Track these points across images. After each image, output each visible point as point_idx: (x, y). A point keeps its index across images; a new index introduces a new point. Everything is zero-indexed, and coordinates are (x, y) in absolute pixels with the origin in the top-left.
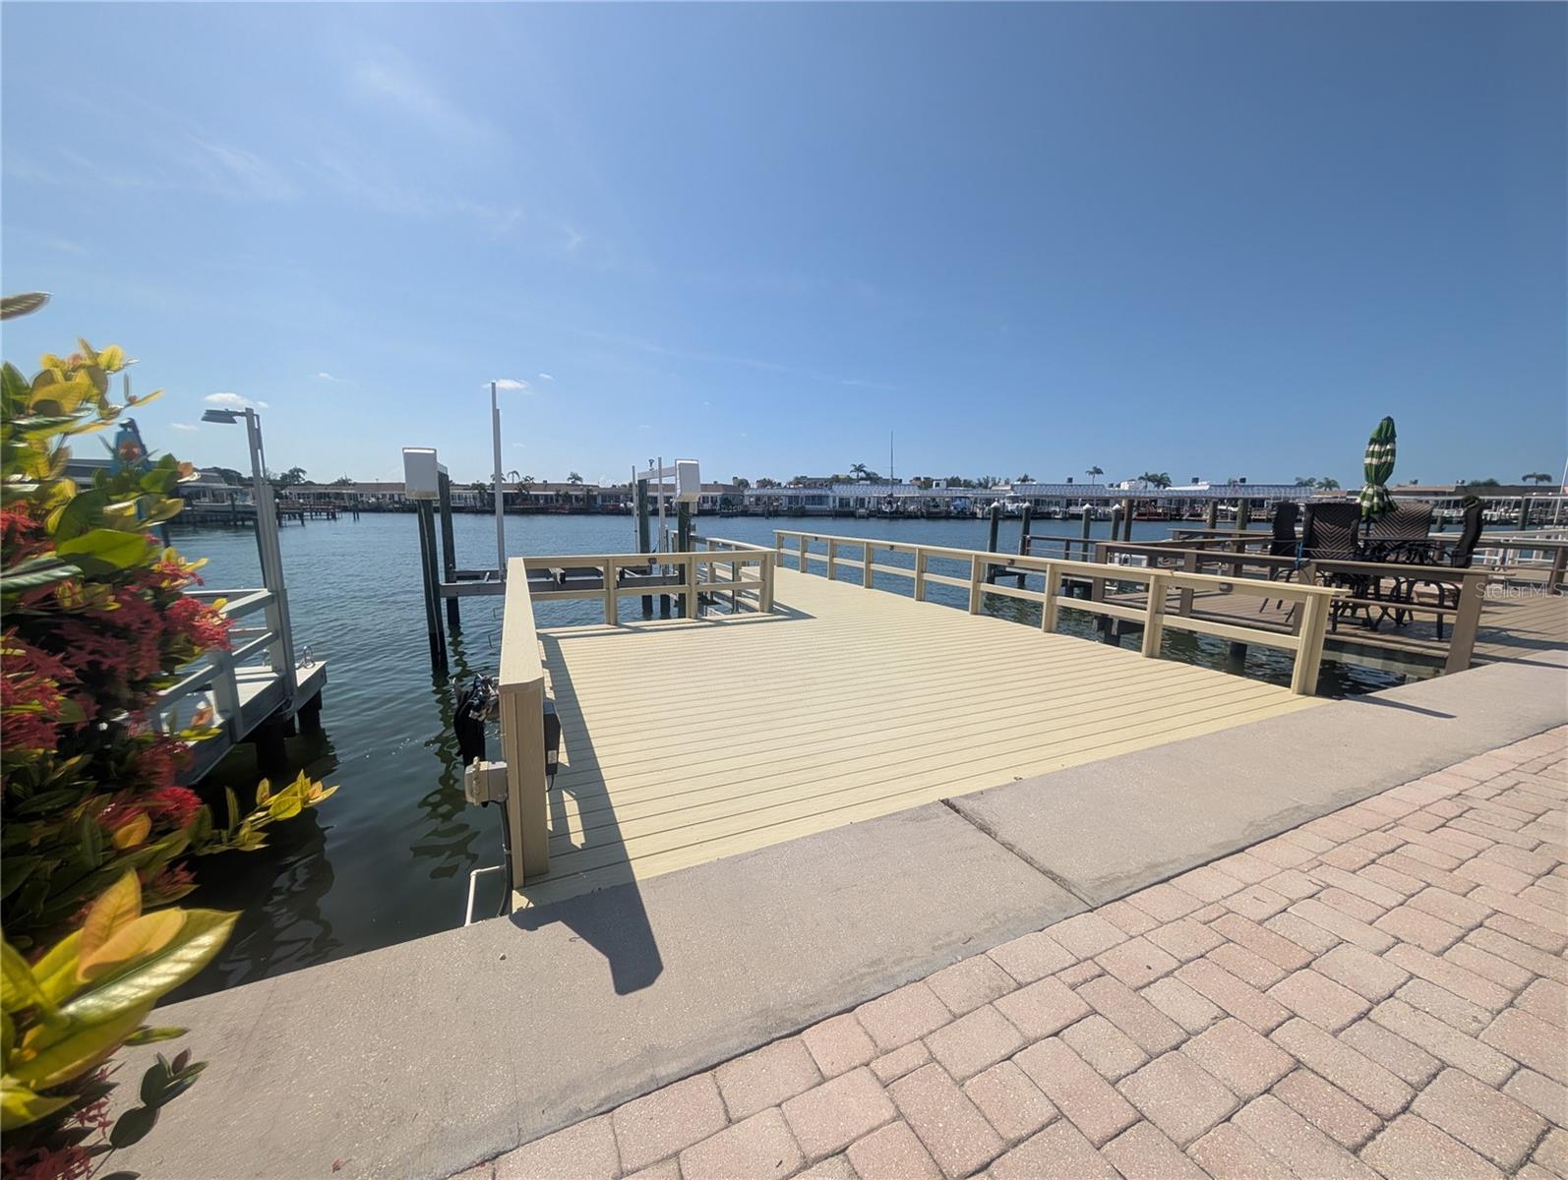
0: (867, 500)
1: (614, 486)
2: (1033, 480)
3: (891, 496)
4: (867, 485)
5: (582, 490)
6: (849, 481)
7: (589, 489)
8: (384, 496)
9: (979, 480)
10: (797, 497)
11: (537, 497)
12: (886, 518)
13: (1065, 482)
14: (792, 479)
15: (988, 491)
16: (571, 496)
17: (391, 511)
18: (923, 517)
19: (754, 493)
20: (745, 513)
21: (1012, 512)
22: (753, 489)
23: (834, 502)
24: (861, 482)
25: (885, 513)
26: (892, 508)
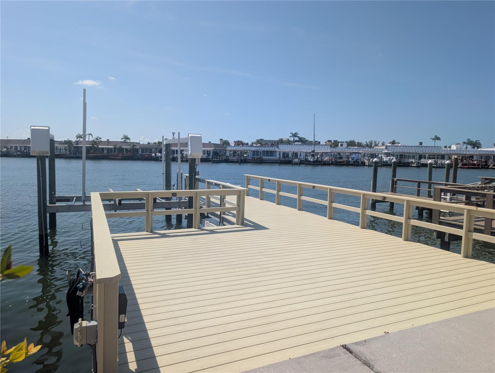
0: (299, 154)
1: (149, 143)
2: (398, 143)
3: (314, 151)
4: (299, 145)
5: (130, 145)
6: (289, 142)
7: (134, 144)
8: (11, 147)
9: (366, 142)
10: (258, 152)
11: (103, 149)
12: (310, 164)
13: (418, 144)
14: (254, 141)
15: (372, 149)
16: (123, 149)
17: (15, 156)
18: (332, 164)
19: (232, 149)
20: (227, 161)
21: (386, 162)
22: (232, 146)
23: (280, 155)
24: (296, 143)
25: (310, 161)
26: (314, 159)
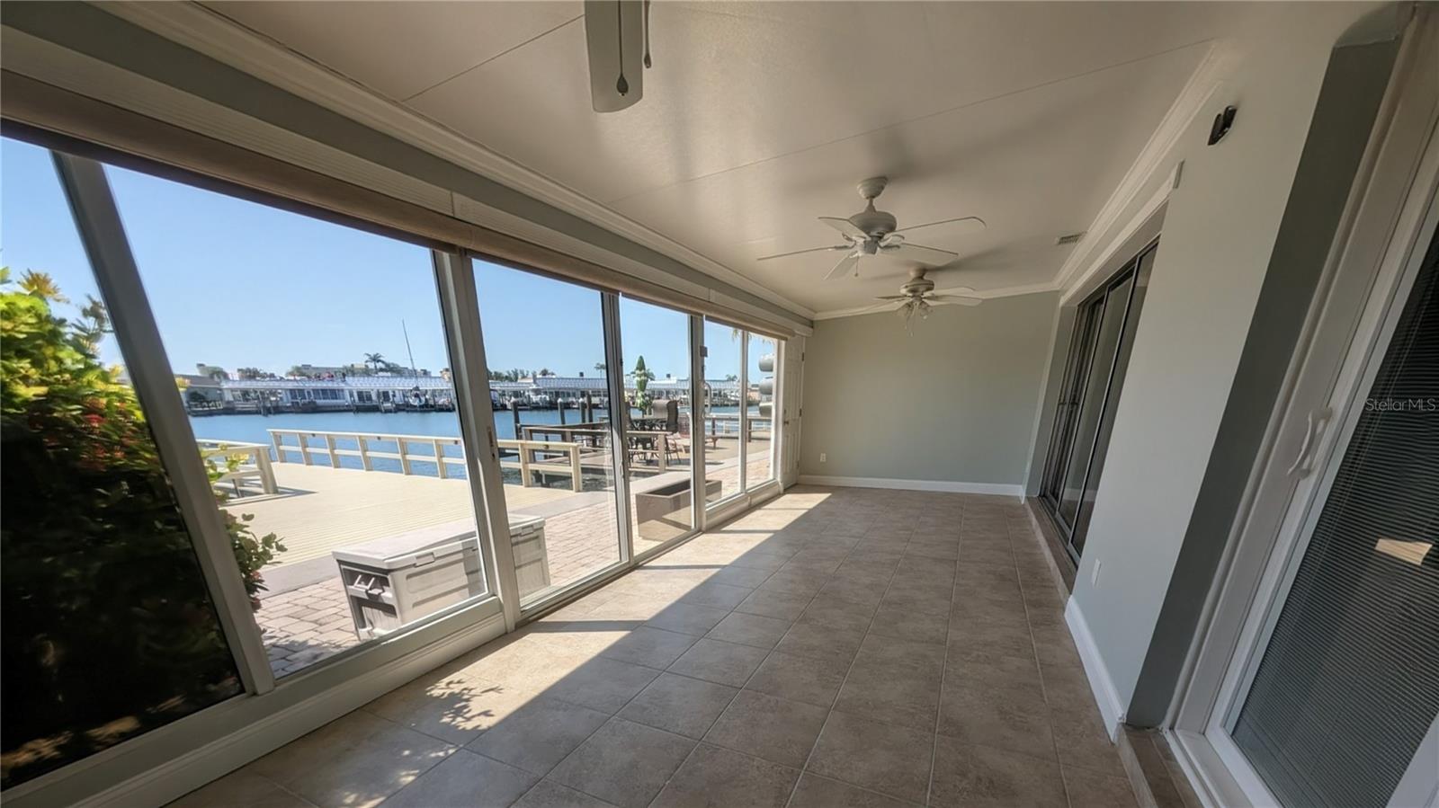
0: (391, 393)
2: (553, 374)
3: (417, 388)
4: (388, 377)
6: (366, 372)
9: (508, 372)
10: (301, 391)
12: (416, 411)
13: (578, 376)
14: (290, 369)
15: (514, 384)
19: (236, 385)
20: (230, 411)
21: (537, 403)
22: (233, 381)
23: (351, 395)
24: (381, 374)
25: (415, 406)
26: (420, 401)
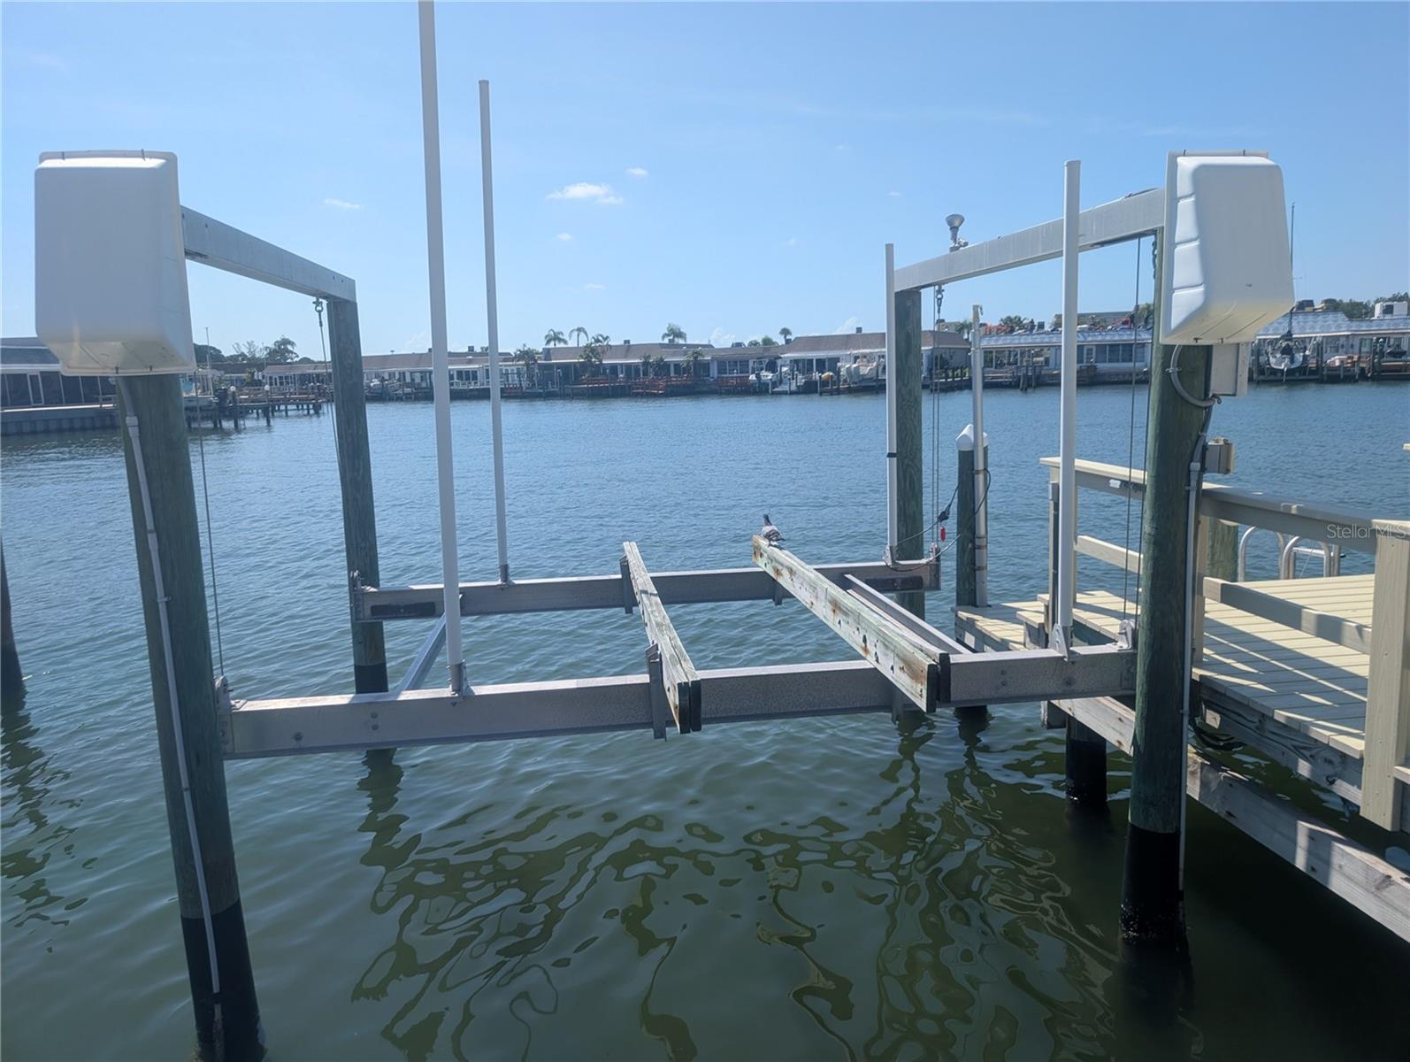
1: (739, 345)
3: (1288, 336)
5: (685, 353)
7: (696, 350)
11: (614, 368)
16: (667, 365)
17: (399, 399)
18: (1363, 377)
19: (991, 344)
25: (1274, 372)
